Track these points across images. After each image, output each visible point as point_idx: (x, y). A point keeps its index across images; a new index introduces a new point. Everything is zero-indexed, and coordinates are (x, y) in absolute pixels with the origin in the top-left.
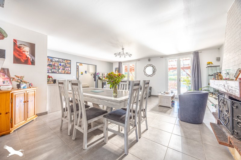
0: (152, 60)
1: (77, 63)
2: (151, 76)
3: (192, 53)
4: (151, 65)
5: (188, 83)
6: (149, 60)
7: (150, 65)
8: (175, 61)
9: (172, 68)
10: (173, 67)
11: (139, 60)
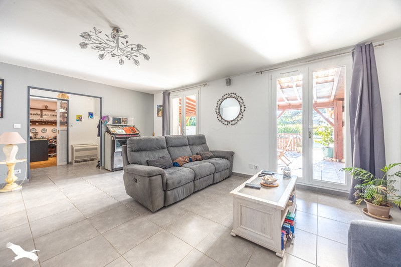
0: (235, 80)
1: (29, 88)
2: (233, 123)
3: (351, 50)
4: (233, 95)
5: (326, 139)
6: (229, 82)
7: (230, 96)
8: (297, 86)
9: (290, 106)
10: (292, 102)
11: (204, 83)
